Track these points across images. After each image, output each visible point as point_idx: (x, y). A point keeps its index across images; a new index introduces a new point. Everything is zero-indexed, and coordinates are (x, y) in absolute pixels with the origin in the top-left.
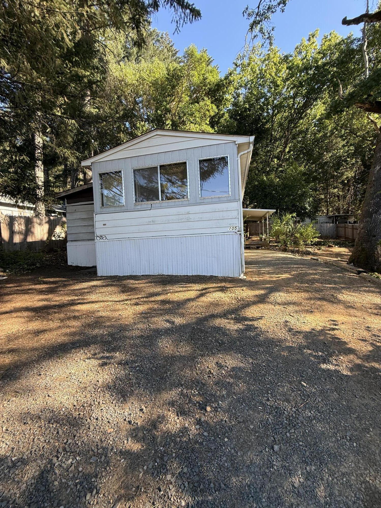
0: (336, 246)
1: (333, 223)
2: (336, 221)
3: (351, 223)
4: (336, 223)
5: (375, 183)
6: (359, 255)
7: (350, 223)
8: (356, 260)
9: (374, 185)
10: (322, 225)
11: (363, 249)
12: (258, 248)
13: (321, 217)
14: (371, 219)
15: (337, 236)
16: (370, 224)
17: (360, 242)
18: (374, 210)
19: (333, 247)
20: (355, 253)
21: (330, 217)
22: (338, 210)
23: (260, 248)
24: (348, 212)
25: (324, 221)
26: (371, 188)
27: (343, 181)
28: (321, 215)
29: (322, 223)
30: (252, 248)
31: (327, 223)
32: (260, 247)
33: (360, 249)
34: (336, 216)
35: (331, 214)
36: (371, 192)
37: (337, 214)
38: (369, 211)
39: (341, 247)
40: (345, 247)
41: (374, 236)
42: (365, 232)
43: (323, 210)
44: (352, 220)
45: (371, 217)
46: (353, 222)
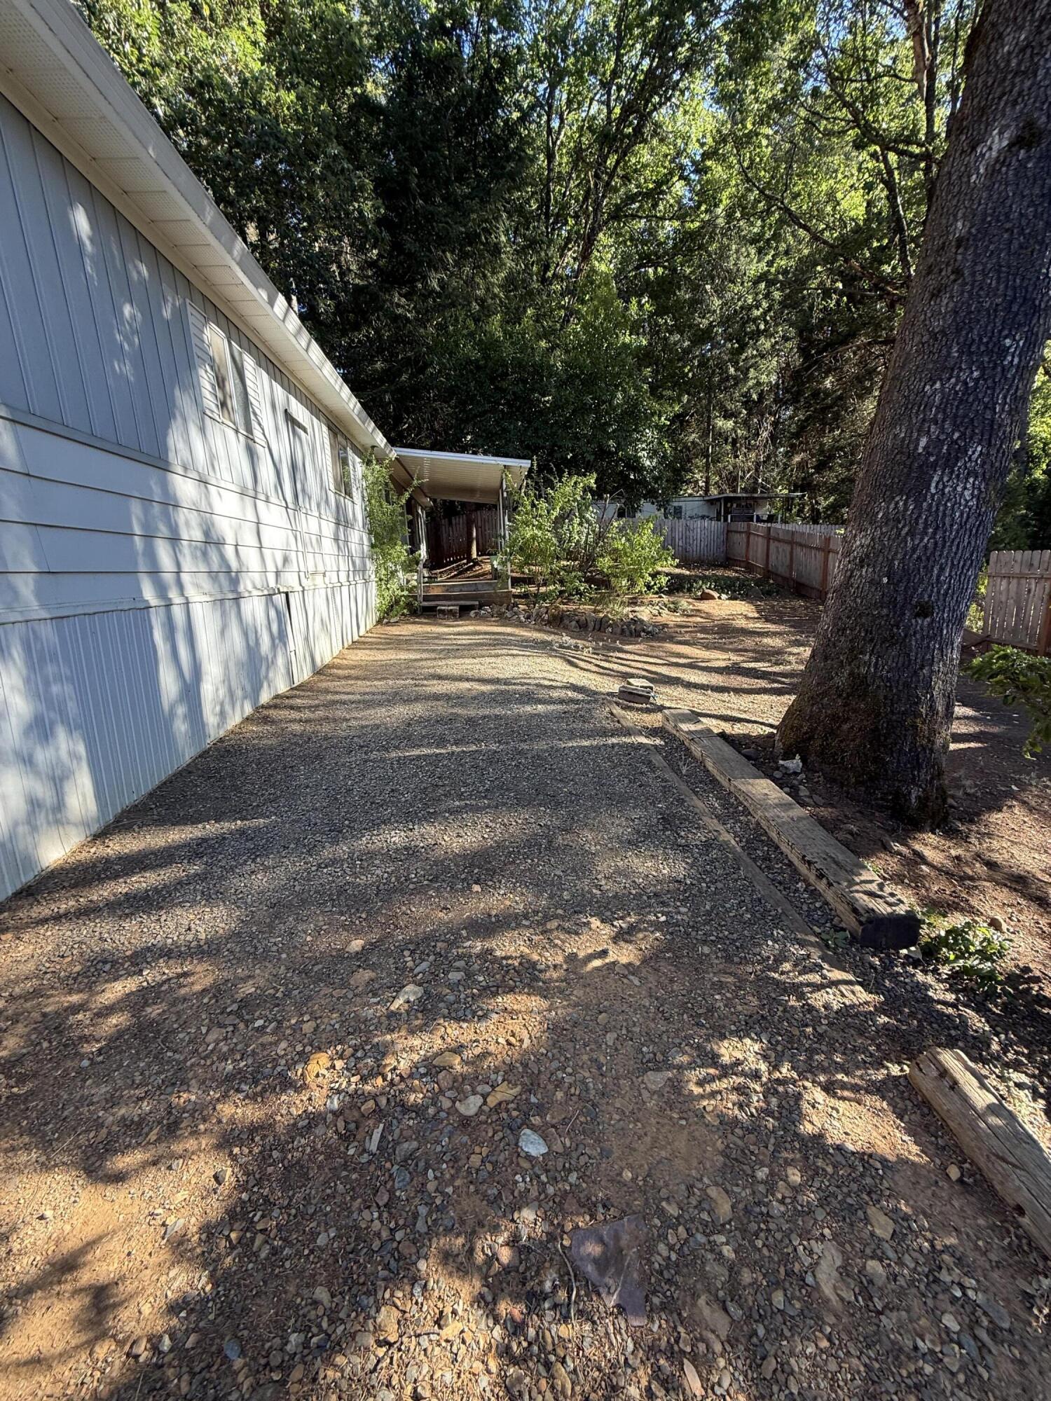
0: (724, 596)
1: (719, 520)
2: (727, 512)
3: (764, 521)
4: (726, 520)
5: (964, 258)
6: (834, 718)
7: (759, 520)
8: (816, 744)
9: (958, 272)
10: (690, 523)
11: (859, 686)
12: (464, 612)
13: (690, 499)
14: (918, 506)
15: (728, 559)
16: (911, 533)
17: (843, 643)
18: (940, 443)
19: (712, 598)
20: (813, 700)
21: (712, 502)
22: (732, 480)
23: (472, 613)
24: (755, 490)
25: (696, 511)
26: (936, 294)
27: (747, 395)
28: (690, 495)
29: (691, 518)
30: (442, 612)
31: (703, 517)
32: (471, 608)
33: (841, 680)
34: (728, 499)
35: (714, 492)
36: (937, 325)
37: (729, 494)
38: (912, 455)
39: (735, 599)
40: (746, 597)
41: (924, 611)
42: (874, 583)
43: (697, 482)
44: (764, 511)
45: (917, 490)
46: (765, 518)
